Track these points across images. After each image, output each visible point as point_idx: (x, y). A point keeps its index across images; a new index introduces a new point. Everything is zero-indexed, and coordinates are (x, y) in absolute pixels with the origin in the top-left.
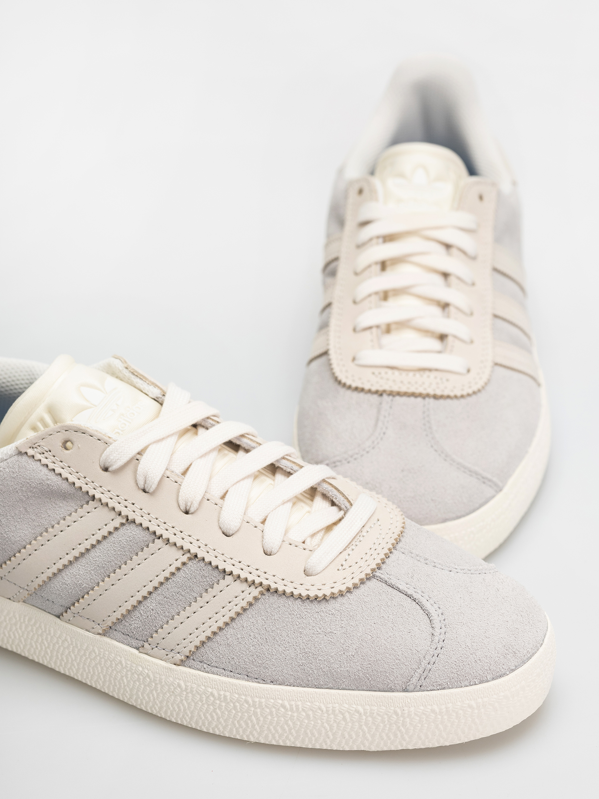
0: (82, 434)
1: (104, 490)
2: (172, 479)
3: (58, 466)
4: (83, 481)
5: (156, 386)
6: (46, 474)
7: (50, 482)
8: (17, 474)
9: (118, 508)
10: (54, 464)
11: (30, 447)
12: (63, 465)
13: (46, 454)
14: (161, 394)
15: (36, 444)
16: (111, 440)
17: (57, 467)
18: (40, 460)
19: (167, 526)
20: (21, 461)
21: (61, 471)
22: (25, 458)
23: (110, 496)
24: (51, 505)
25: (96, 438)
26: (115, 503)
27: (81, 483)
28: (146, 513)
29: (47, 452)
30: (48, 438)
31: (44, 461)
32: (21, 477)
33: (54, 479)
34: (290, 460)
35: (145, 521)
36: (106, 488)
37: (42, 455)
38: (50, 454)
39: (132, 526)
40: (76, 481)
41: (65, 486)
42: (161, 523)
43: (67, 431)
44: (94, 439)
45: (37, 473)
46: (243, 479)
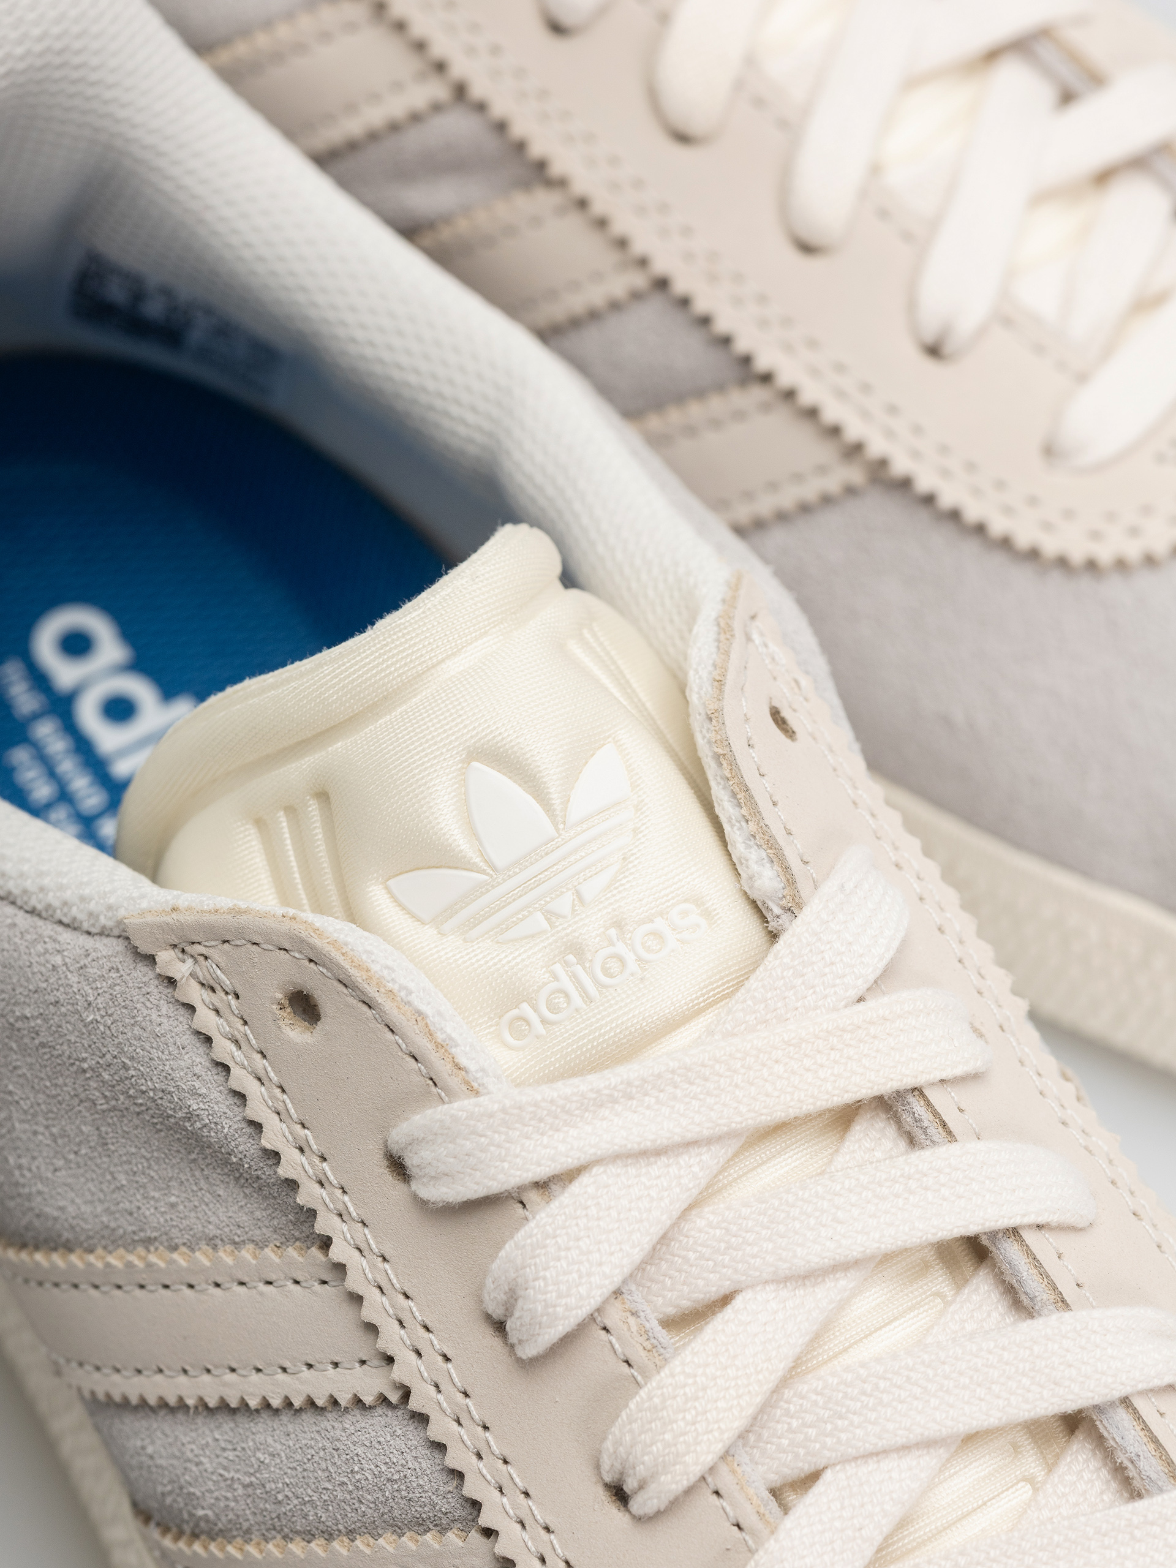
0: (360, 1005)
1: (366, 1246)
2: (617, 1346)
3: (246, 1063)
4: (313, 1166)
5: (778, 857)
6: (197, 1070)
7: (201, 1105)
8: (99, 1019)
9: (392, 1339)
10: (233, 1047)
11: (175, 946)
12: (264, 1072)
13: (218, 999)
14: (784, 902)
15: (197, 946)
16: (454, 1081)
17: (243, 1067)
18: (191, 1008)
19: (530, 1513)
20: (125, 977)
21: (252, 1088)
22: (141, 973)
23: (379, 1280)
24: (188, 1169)
25: (404, 1046)
26: (386, 1315)
27: (302, 1172)
28: (477, 1417)
29: (227, 993)
30: (243, 949)
31: (206, 1020)
32: (108, 1032)
33: (217, 1103)
34: (1144, 1422)
35: (461, 1445)
36: (377, 1243)
37: (206, 994)
38: (234, 1007)
39: (412, 1434)
40: (290, 1155)
41: (245, 1146)
42: (512, 1486)
43: (312, 965)
44: (396, 1048)
45: (166, 1052)
46: (905, 1448)
